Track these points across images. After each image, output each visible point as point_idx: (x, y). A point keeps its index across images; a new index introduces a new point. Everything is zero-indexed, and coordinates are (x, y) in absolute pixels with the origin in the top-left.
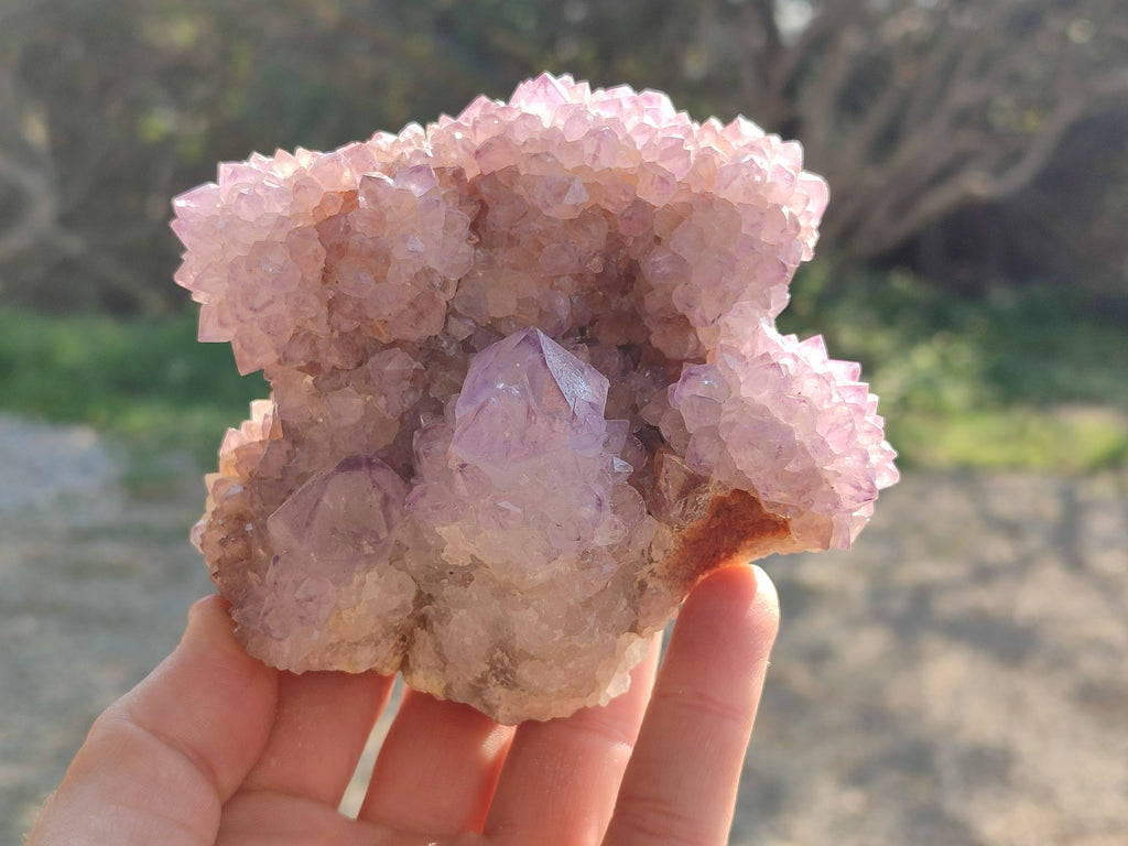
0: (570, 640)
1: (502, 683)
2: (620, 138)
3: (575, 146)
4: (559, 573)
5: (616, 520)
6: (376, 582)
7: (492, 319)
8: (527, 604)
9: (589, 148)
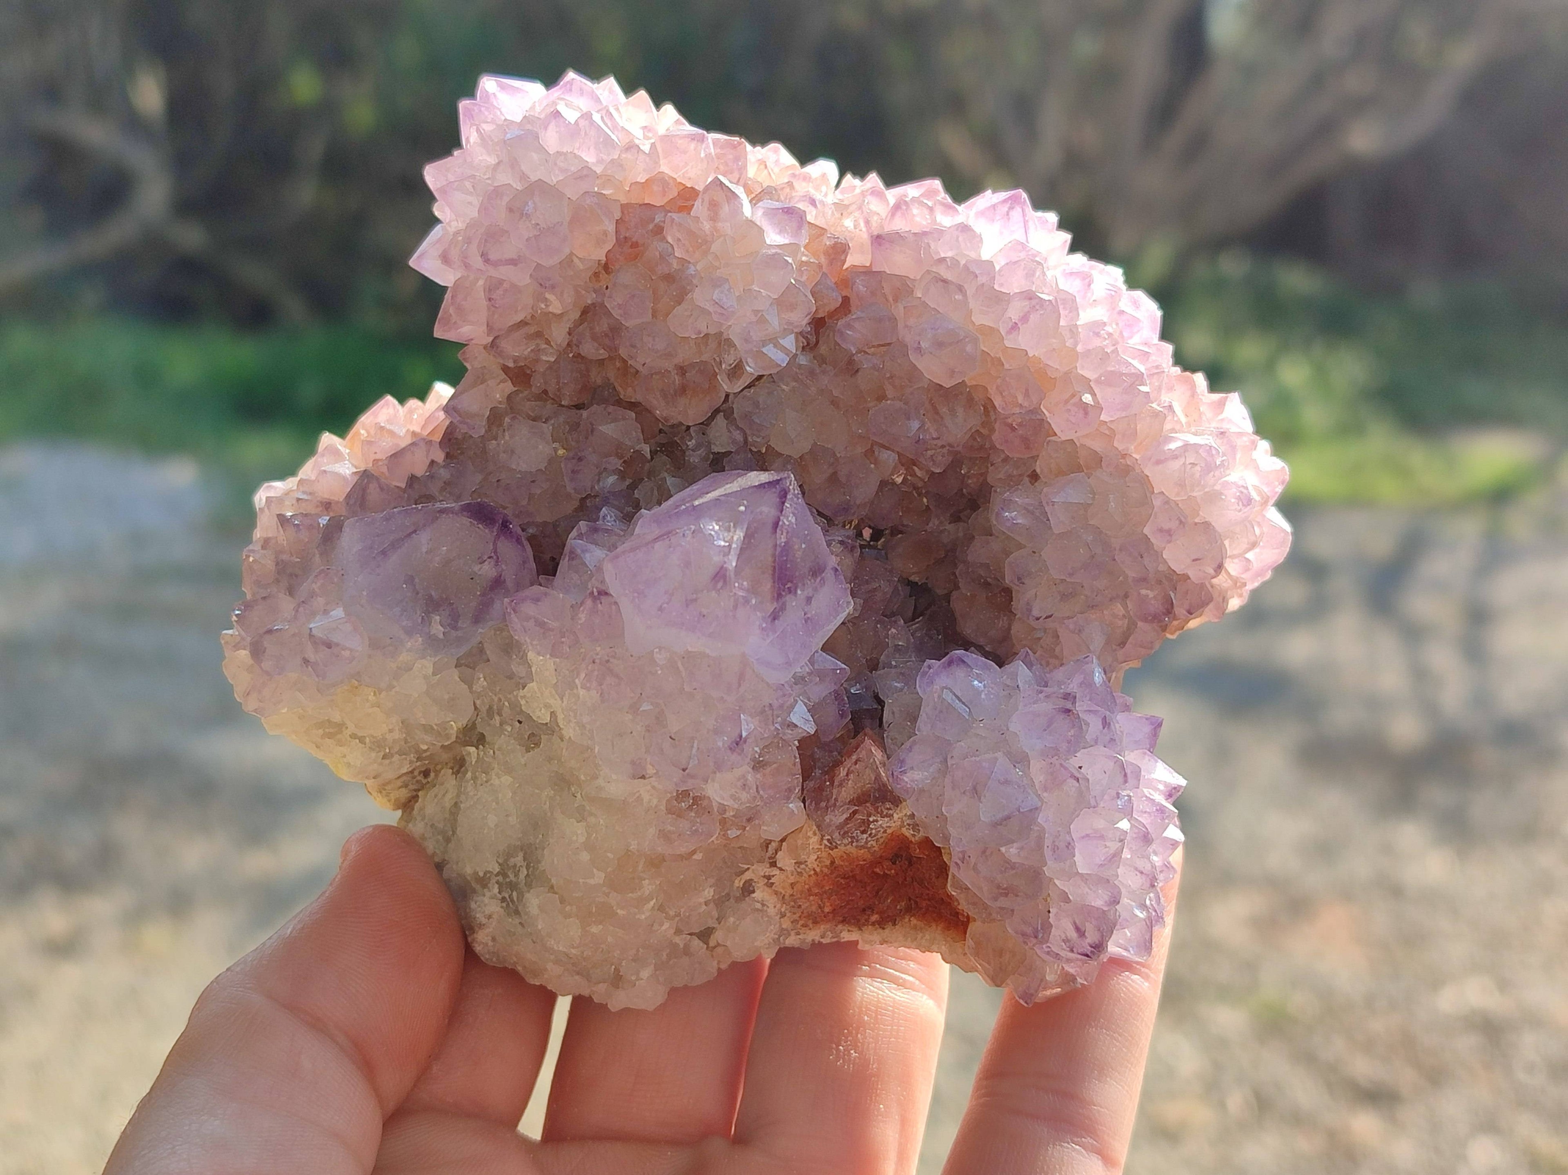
0: (607, 895)
1: (503, 900)
2: (1062, 323)
3: (999, 299)
4: (639, 799)
5: (749, 777)
6: (425, 677)
7: (769, 447)
8: (581, 815)
9: (1014, 312)
